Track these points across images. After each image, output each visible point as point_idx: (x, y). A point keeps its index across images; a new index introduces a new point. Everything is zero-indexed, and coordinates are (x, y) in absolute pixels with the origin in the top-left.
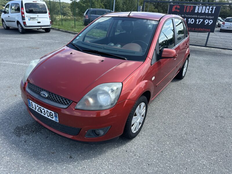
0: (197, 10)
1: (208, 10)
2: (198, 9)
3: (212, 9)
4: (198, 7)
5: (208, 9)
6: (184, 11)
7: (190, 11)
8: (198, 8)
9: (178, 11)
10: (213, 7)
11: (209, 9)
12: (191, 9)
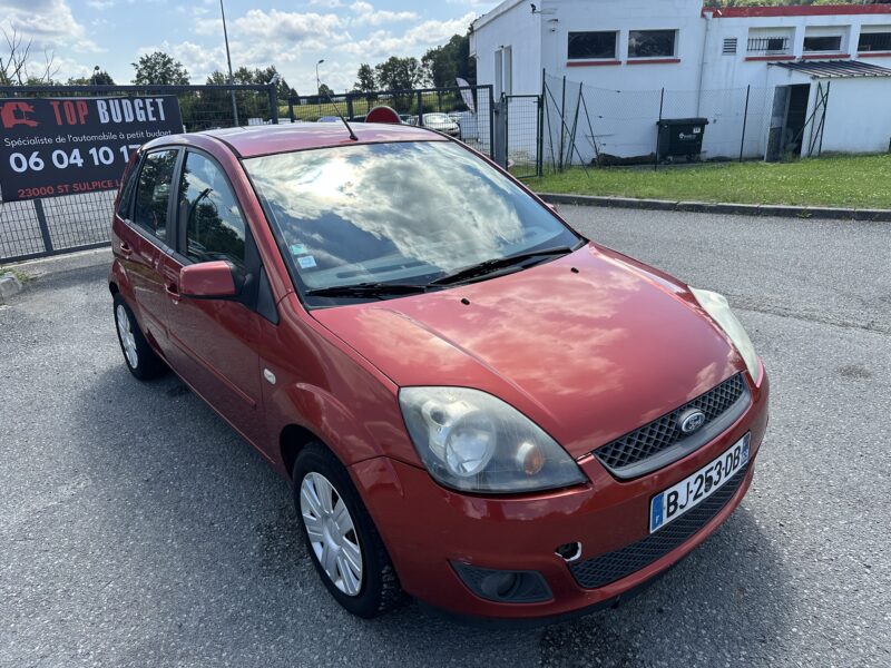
0: (106, 113)
1: (142, 112)
2: (109, 110)
3: (154, 104)
4: (104, 103)
5: (141, 108)
6: (60, 123)
7: (83, 122)
8: (105, 107)
9: (33, 124)
10: (154, 99)
11: (144, 108)
12: (83, 113)
